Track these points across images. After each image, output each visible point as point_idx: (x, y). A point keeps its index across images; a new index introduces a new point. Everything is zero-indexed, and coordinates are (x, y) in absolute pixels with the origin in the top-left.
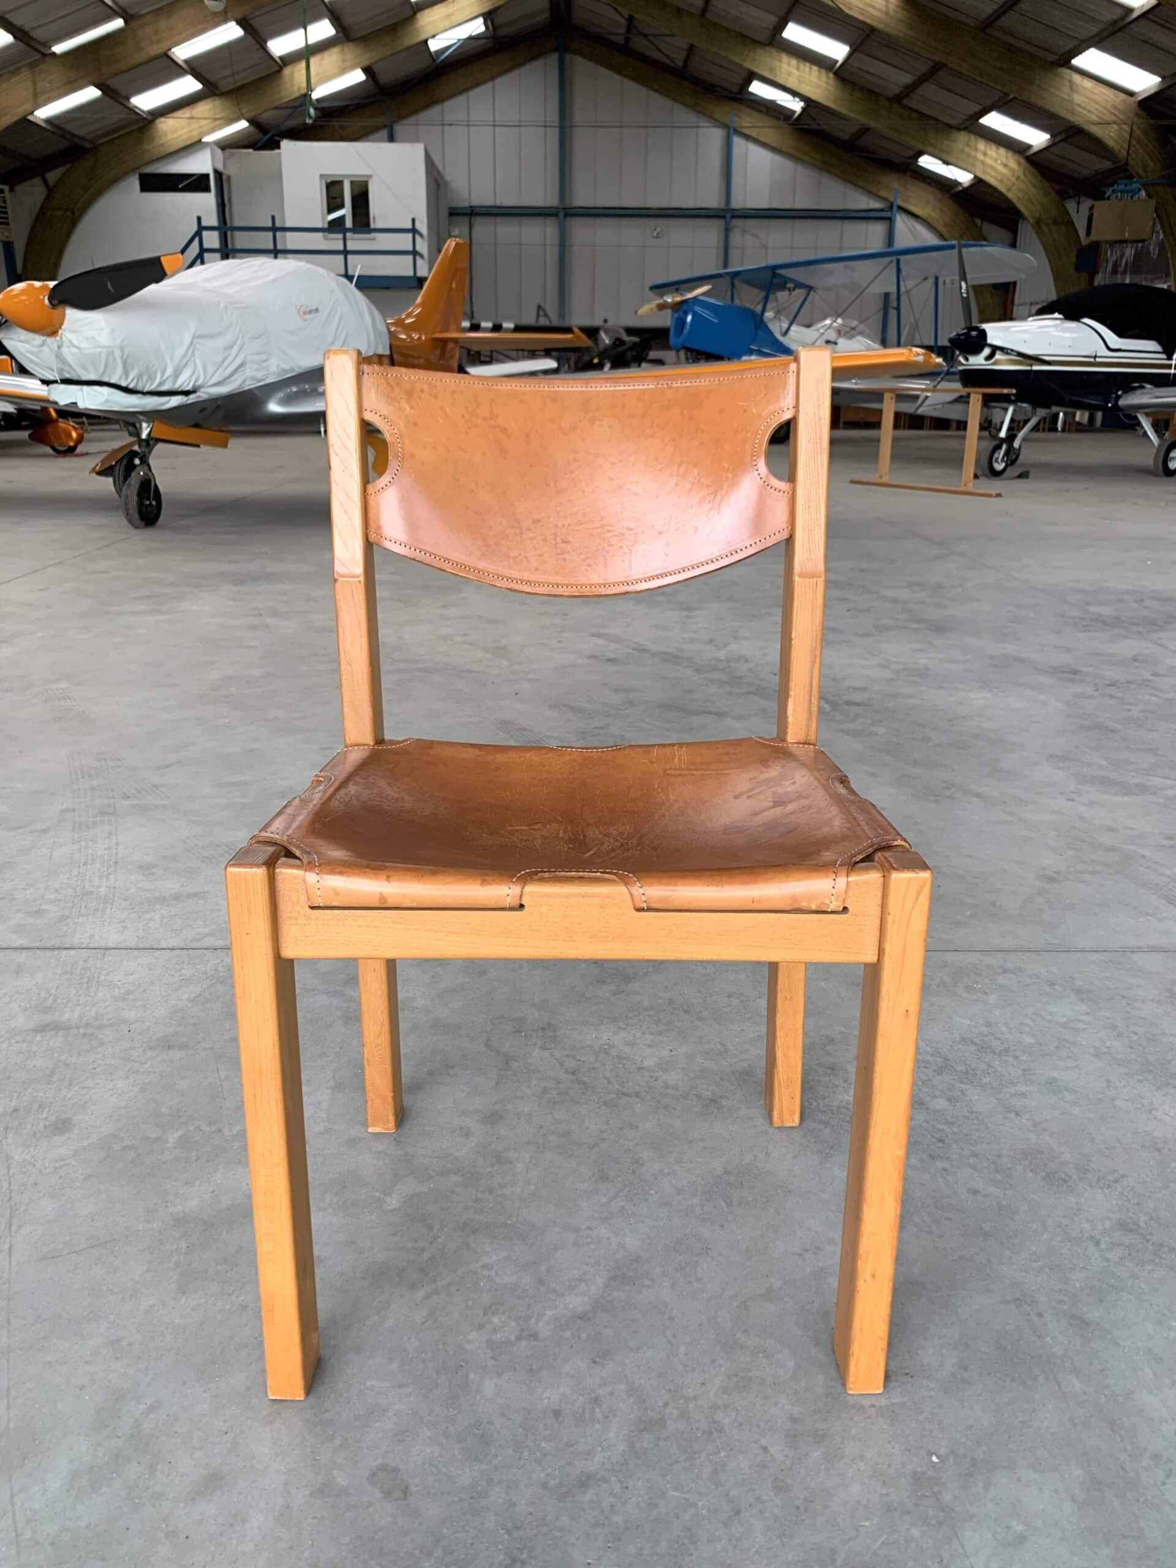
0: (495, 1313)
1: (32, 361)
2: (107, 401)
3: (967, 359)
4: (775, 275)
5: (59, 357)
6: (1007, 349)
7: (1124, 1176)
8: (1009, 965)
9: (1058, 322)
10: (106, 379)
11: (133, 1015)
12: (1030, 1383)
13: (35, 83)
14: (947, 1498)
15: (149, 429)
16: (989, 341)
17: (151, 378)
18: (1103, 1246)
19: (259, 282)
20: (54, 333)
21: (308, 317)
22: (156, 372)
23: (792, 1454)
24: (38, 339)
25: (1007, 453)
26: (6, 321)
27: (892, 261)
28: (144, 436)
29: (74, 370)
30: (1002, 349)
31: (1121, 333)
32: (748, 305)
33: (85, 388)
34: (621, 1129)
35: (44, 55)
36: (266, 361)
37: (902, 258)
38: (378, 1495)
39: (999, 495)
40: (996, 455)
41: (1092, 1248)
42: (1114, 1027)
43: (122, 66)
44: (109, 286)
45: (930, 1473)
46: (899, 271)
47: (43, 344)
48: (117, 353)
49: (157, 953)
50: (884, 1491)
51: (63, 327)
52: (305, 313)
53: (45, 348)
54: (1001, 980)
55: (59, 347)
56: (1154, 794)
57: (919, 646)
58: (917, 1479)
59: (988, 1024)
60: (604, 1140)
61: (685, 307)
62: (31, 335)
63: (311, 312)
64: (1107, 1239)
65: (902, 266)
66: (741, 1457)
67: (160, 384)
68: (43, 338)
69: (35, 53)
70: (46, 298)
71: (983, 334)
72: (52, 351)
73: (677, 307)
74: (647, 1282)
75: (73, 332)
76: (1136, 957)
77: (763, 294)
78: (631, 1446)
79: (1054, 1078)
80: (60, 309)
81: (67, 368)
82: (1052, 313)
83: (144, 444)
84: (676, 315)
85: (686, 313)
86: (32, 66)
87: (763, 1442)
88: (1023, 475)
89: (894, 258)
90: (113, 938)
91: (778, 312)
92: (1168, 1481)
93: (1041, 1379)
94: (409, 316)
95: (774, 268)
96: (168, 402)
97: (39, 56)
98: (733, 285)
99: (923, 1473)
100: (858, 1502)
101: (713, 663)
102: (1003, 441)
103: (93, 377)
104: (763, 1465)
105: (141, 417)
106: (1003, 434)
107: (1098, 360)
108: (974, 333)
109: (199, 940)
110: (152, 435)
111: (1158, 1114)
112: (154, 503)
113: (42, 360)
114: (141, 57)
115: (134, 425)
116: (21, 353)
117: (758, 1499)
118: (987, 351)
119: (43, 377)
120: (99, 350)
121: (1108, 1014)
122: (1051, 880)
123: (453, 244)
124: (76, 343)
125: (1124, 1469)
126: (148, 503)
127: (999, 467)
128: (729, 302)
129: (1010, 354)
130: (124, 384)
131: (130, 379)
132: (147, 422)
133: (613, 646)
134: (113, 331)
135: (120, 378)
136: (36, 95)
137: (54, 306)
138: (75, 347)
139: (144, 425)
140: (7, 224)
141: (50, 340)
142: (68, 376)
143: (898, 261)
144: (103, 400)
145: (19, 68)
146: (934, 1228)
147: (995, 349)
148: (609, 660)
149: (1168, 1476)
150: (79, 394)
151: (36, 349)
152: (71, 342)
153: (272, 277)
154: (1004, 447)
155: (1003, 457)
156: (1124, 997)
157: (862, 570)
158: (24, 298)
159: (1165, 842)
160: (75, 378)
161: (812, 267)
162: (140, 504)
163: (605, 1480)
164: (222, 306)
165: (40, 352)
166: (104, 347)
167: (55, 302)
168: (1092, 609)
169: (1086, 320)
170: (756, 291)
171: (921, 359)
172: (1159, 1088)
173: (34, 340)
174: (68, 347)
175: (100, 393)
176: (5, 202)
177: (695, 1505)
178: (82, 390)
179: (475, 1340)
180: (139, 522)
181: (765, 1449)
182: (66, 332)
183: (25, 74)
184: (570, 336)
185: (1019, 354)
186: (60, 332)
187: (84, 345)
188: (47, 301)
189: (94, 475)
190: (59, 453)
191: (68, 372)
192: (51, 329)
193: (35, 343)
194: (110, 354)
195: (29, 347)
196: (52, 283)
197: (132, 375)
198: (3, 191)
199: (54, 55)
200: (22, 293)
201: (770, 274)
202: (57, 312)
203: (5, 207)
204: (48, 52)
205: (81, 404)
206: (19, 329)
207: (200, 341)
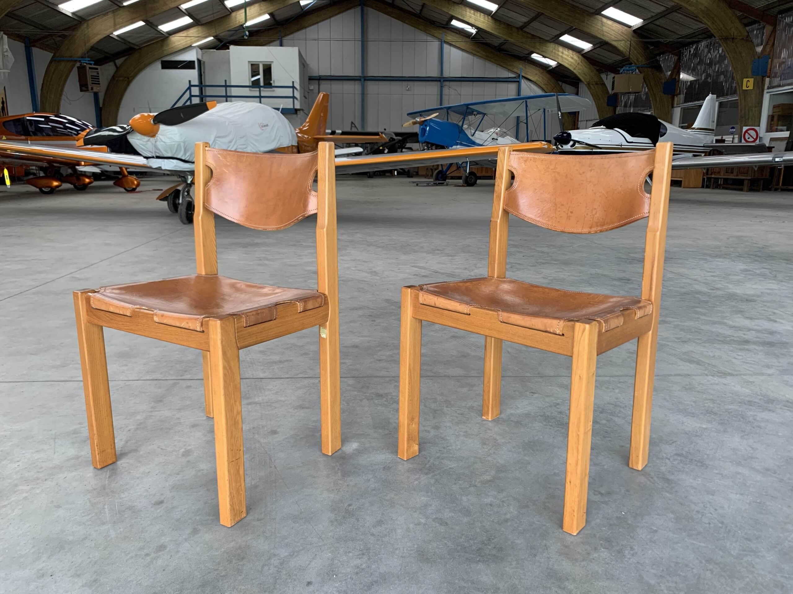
0: (459, 480)
1: (142, 148)
2: (175, 166)
3: (562, 147)
4: (468, 108)
5: (156, 147)
6: (581, 142)
7: (676, 442)
8: (621, 380)
9: (603, 130)
10: (175, 156)
12: (652, 495)
13: (114, 19)
14: (629, 522)
15: (191, 179)
16: (572, 139)
18: (671, 460)
19: (242, 112)
20: (153, 136)
21: (264, 128)
24: (146, 138)
26: (133, 130)
27: (523, 102)
28: (189, 182)
29: (161, 152)
30: (578, 142)
31: (632, 135)
32: (455, 122)
33: (166, 160)
34: (486, 430)
35: (120, 7)
36: (246, 148)
37: (528, 100)
38: (438, 525)
41: (667, 461)
42: (665, 399)
43: (156, 12)
44: (182, 115)
46: (527, 106)
47: (148, 141)
48: (182, 144)
51: (158, 133)
52: (262, 126)
53: (149, 142)
54: (619, 385)
55: (156, 142)
56: (669, 324)
58: (618, 518)
59: (617, 399)
60: (480, 433)
61: (426, 123)
62: (143, 136)
63: (265, 126)
65: (528, 104)
68: (149, 138)
69: (116, 6)
70: (152, 120)
71: (569, 135)
72: (152, 144)
73: (422, 123)
74: (510, 472)
75: (162, 135)
76: (670, 377)
77: (462, 117)
78: (519, 512)
80: (157, 126)
81: (158, 151)
82: (601, 126)
83: (189, 185)
84: (422, 127)
85: (426, 126)
86: (114, 12)
89: (524, 100)
91: (470, 125)
93: (655, 494)
94: (304, 126)
95: (467, 105)
98: (448, 113)
99: (620, 516)
103: (169, 155)
105: (188, 174)
107: (622, 147)
108: (565, 135)
110: (193, 182)
111: (686, 424)
113: (147, 148)
114: (166, 8)
115: (184, 177)
116: (137, 145)
118: (571, 143)
119: (145, 155)
120: (174, 143)
121: (662, 395)
123: (322, 95)
124: (164, 140)
125: (687, 515)
128: (446, 121)
129: (582, 144)
130: (183, 158)
131: (186, 156)
132: (190, 176)
133: (423, 271)
134: (181, 135)
135: (182, 156)
136: (115, 25)
137: (155, 124)
139: (189, 177)
141: (152, 139)
142: (158, 155)
143: (526, 102)
145: (107, 13)
147: (575, 142)
148: (423, 276)
149: (702, 516)
150: (163, 163)
151: (145, 143)
152: (161, 140)
153: (247, 110)
156: (667, 390)
157: (525, 240)
158: (142, 120)
159: (676, 340)
160: (161, 156)
161: (485, 105)
162: (187, 213)
163: (513, 520)
164: (227, 124)
165: (146, 144)
166: (176, 142)
167: (156, 122)
168: (632, 255)
169: (616, 129)
170: (459, 115)
171: (546, 146)
172: (685, 417)
174: (160, 142)
175: (173, 163)
176: (98, 74)
178: (164, 161)
179: (455, 488)
180: (186, 221)
182: (159, 136)
183: (110, 15)
184: (378, 137)
185: (587, 144)
186: (157, 135)
187: (168, 141)
188: (152, 122)
189: (158, 201)
190: (128, 191)
191: (158, 153)
192: (152, 134)
193: (144, 140)
194: (179, 145)
195: (141, 142)
196: (155, 114)
197: (188, 154)
198: (97, 69)
199: (124, 6)
200: (139, 118)
201: (465, 108)
202: (156, 126)
203: (98, 76)
204: (122, 6)
205: (163, 168)
206: (138, 134)
207: (217, 139)
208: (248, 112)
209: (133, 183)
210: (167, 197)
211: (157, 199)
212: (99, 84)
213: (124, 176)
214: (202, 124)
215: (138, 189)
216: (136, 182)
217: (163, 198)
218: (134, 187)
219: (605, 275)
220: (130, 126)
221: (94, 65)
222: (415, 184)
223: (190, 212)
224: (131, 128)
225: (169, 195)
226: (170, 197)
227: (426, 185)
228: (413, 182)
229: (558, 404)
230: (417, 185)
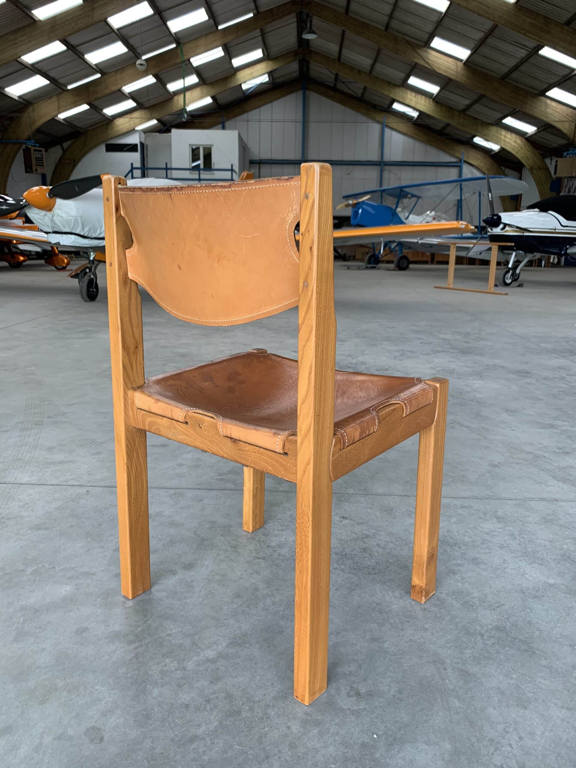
0: (167, 657)
1: (41, 223)
2: (73, 242)
3: (492, 230)
4: (402, 191)
5: (52, 221)
6: (511, 225)
7: (502, 605)
8: (466, 504)
9: (537, 213)
10: (74, 231)
11: (26, 514)
12: (433, 701)
13: (59, 102)
14: (377, 755)
15: (94, 256)
16: (502, 221)
17: (95, 231)
18: (485, 638)
20: (50, 210)
22: (97, 229)
23: (302, 731)
24: (43, 213)
25: (512, 275)
26: (29, 204)
27: (458, 185)
28: (91, 259)
29: (59, 227)
30: (509, 225)
31: (568, 218)
32: (388, 205)
33: (64, 236)
34: (252, 574)
35: (64, 90)
37: (463, 183)
38: (87, 740)
39: (506, 294)
40: (507, 276)
41: (479, 638)
42: (513, 535)
43: (99, 95)
44: (76, 188)
45: (372, 743)
46: (461, 189)
47: (45, 215)
48: (79, 219)
49: (45, 487)
50: (345, 751)
51: (55, 207)
53: (46, 217)
54: (460, 511)
55: (53, 217)
56: (556, 428)
57: (453, 360)
58: (364, 745)
60: (242, 578)
61: (358, 206)
62: (40, 211)
64: (488, 634)
65: (463, 187)
66: (276, 731)
67: (100, 234)
68: (45, 212)
69: (60, 89)
70: (47, 194)
71: (499, 218)
72: (49, 218)
73: (354, 206)
74: (247, 646)
75: (58, 209)
76: (532, 503)
77: (396, 200)
78: (221, 723)
79: (477, 557)
81: (56, 226)
82: (534, 208)
83: (91, 262)
84: (354, 210)
85: (359, 209)
86: (58, 95)
87: (289, 724)
88: (520, 286)
89: (459, 183)
90: (26, 479)
91: (403, 209)
92: (495, 753)
93: (439, 700)
95: (401, 188)
96: (103, 242)
97: (61, 91)
98: (382, 196)
99: (368, 743)
100: (331, 755)
101: (349, 365)
102: (510, 269)
103: (67, 230)
104: (286, 735)
105: (90, 250)
106: (510, 266)
107: (556, 231)
108: (495, 217)
109: (67, 481)
110: (95, 258)
111: (527, 576)
112: (95, 290)
113: (45, 223)
114: (108, 91)
115: (87, 254)
116: (35, 219)
117: (280, 751)
118: (501, 226)
119: (45, 231)
120: (71, 218)
121: (511, 529)
122: (495, 466)
123: (246, 174)
124: (60, 214)
125: (473, 746)
126: (92, 290)
127: (508, 281)
128: (380, 204)
129: (513, 227)
130: (82, 234)
131: (85, 232)
132: (93, 252)
134: (78, 209)
135: (81, 231)
136: (59, 108)
137: (51, 198)
138: (59, 216)
139: (92, 254)
140: (43, 166)
141: (48, 213)
142: (56, 230)
143: (461, 185)
144: (72, 241)
145: (52, 96)
146: (400, 625)
147: (505, 225)
149: (495, 751)
150: (61, 238)
151: (42, 218)
152: (58, 214)
154: (511, 272)
155: (510, 277)
156: (521, 521)
158: (38, 193)
159: (557, 450)
160: (59, 231)
161: (420, 187)
162: (88, 290)
163: (203, 739)
165: (44, 218)
166: (73, 216)
167: (51, 196)
168: (543, 345)
169: (551, 212)
170: (392, 199)
171: (463, 226)
172: (530, 564)
173: (41, 213)
174: (57, 217)
175: (70, 237)
176: (42, 156)
177: (247, 753)
178: (62, 236)
179: (154, 669)
180: (87, 299)
181: (289, 728)
182: (56, 210)
183: (55, 98)
185: (517, 227)
186: (53, 209)
187: (64, 215)
188: (47, 195)
190: (58, 269)
191: (57, 228)
192: (49, 208)
193: (42, 215)
194: (76, 220)
195: (38, 216)
197: (86, 230)
198: (41, 151)
199: (68, 90)
201: (399, 191)
202: (52, 200)
203: (42, 158)
204: (66, 89)
206: (35, 209)
209: (64, 261)
210: (78, 275)
211: (68, 276)
213: (56, 255)
216: (66, 261)
217: (75, 276)
218: (64, 265)
219: (502, 367)
221: (39, 147)
222: (346, 268)
225: (80, 272)
227: (356, 268)
228: (345, 266)
230: (348, 268)
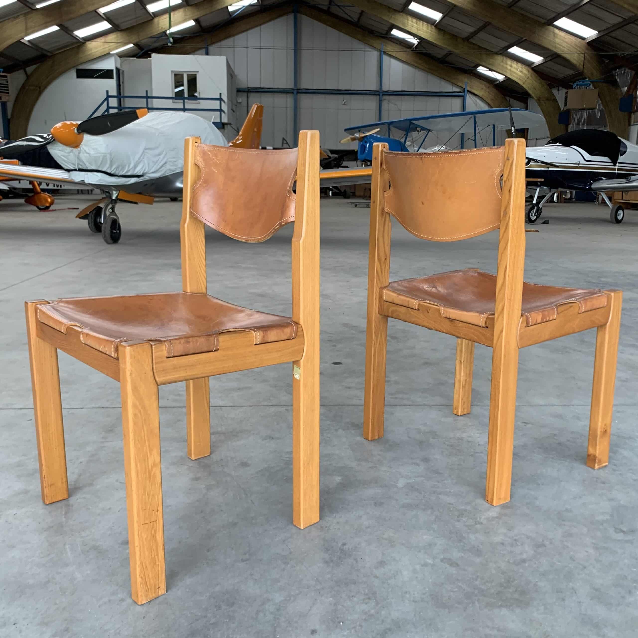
1: (64, 160)
2: (100, 180)
4: (411, 123)
5: (79, 158)
6: (537, 160)
9: (560, 147)
10: (100, 169)
13: (26, 23)
15: (117, 194)
16: (527, 156)
17: (123, 168)
19: (173, 122)
20: (77, 146)
22: (125, 166)
24: (68, 149)
25: (537, 211)
26: (54, 140)
27: (471, 117)
28: (114, 198)
29: (84, 164)
30: (534, 160)
31: (591, 153)
32: (397, 139)
33: (89, 174)
35: (33, 10)
36: (176, 162)
37: (476, 115)
39: (537, 231)
40: (531, 212)
43: (72, 16)
44: (109, 123)
46: (475, 122)
48: (108, 156)
51: (82, 143)
53: (71, 154)
55: (79, 153)
61: (366, 139)
62: (65, 147)
65: (476, 119)
67: (127, 172)
68: (72, 148)
69: (28, 8)
70: (76, 129)
73: (362, 139)
75: (86, 145)
77: (405, 133)
80: (81, 135)
81: (81, 164)
82: (557, 142)
83: (114, 201)
84: (361, 143)
85: (366, 142)
86: (26, 14)
88: (546, 222)
89: (473, 116)
91: (413, 142)
94: (238, 140)
95: (410, 121)
97: (30, 10)
98: (389, 129)
102: (534, 205)
103: (93, 168)
105: (113, 188)
106: (534, 202)
107: (580, 166)
110: (118, 197)
112: (118, 231)
114: (82, 12)
115: (109, 193)
116: (59, 156)
120: (99, 155)
123: (256, 106)
124: (88, 151)
127: (533, 218)
128: (387, 137)
129: (538, 162)
130: (109, 172)
131: (112, 170)
135: (108, 169)
136: (27, 29)
137: (79, 133)
138: (87, 153)
139: (114, 192)
141: (75, 150)
142: (81, 167)
143: (475, 117)
144: (98, 179)
145: (19, 16)
147: (531, 159)
150: (86, 176)
152: (85, 151)
153: (177, 121)
154: (536, 208)
155: (535, 214)
158: (62, 129)
160: (85, 168)
161: (430, 120)
162: (112, 232)
164: (157, 134)
166: (102, 153)
167: (80, 131)
169: (573, 146)
170: (401, 132)
173: (66, 150)
174: (83, 153)
175: (98, 176)
176: (7, 82)
178: (88, 174)
180: (110, 241)
182: (83, 146)
183: (22, 18)
185: (543, 162)
186: (80, 146)
187: (92, 152)
188: (76, 131)
189: (78, 219)
190: (41, 209)
191: (81, 166)
192: (76, 144)
193: (67, 151)
194: (105, 157)
196: (79, 122)
197: (114, 167)
198: (6, 77)
199: (37, 9)
200: (61, 127)
201: (408, 123)
202: (79, 136)
203: (8, 85)
204: (33, 8)
205: (87, 182)
206: (60, 144)
207: (147, 151)
208: (179, 123)
209: (47, 201)
210: (88, 215)
211: (76, 217)
212: (8, 93)
213: (38, 193)
214: (130, 134)
215: (52, 208)
216: (49, 200)
217: (83, 216)
218: (48, 205)
220: (51, 136)
221: (3, 72)
222: (354, 205)
223: (115, 231)
224: (52, 137)
225: (90, 213)
226: (91, 215)
227: (365, 206)
228: (352, 203)
229: (555, 435)
230: (356, 206)
